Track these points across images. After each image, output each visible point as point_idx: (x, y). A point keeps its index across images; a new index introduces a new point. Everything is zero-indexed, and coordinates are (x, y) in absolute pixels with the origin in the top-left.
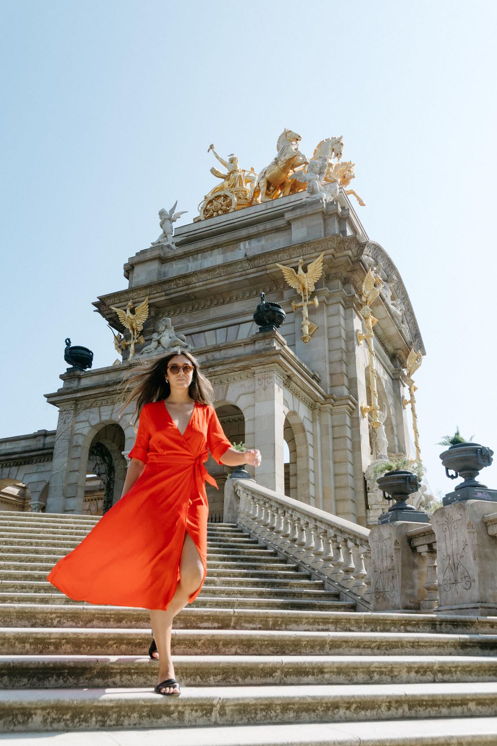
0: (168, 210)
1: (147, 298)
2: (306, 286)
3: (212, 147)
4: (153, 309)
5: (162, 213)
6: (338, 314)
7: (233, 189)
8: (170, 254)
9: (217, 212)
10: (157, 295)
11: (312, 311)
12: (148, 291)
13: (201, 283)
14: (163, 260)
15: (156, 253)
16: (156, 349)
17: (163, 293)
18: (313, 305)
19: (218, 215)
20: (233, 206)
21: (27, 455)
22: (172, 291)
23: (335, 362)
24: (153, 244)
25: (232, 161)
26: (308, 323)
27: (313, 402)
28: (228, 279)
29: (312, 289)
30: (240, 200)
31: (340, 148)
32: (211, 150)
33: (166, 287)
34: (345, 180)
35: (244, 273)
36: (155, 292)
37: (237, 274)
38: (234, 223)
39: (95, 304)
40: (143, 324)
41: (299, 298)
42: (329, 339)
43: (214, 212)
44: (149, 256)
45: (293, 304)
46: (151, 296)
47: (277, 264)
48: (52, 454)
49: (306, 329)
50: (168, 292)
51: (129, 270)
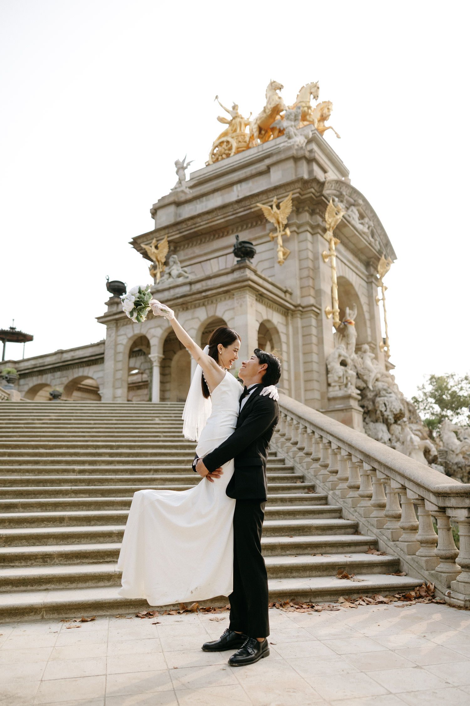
0: (181, 161)
1: (166, 236)
2: (280, 220)
3: (217, 97)
4: (172, 244)
5: (177, 163)
6: (306, 240)
7: (234, 134)
8: (183, 198)
9: (222, 156)
10: (173, 233)
11: (286, 240)
12: (167, 231)
13: (204, 223)
14: (178, 204)
15: (171, 199)
16: (167, 279)
17: (178, 232)
18: (286, 234)
19: (223, 159)
20: (234, 150)
21: (93, 358)
22: (183, 230)
23: (304, 278)
24: (171, 190)
25: (235, 107)
26: (282, 249)
27: (286, 311)
28: (224, 218)
29: (285, 222)
30: (240, 144)
31: (317, 91)
32: (216, 100)
33: (179, 227)
34: (323, 118)
35: (234, 212)
36: (171, 231)
37: (230, 214)
38: (233, 166)
39: (131, 243)
40: (166, 257)
41: (275, 230)
42: (300, 260)
43: (219, 156)
44: (166, 201)
45: (271, 235)
46: (170, 235)
47: (258, 204)
48: (103, 358)
49: (281, 255)
50: (181, 231)
51: (154, 212)
